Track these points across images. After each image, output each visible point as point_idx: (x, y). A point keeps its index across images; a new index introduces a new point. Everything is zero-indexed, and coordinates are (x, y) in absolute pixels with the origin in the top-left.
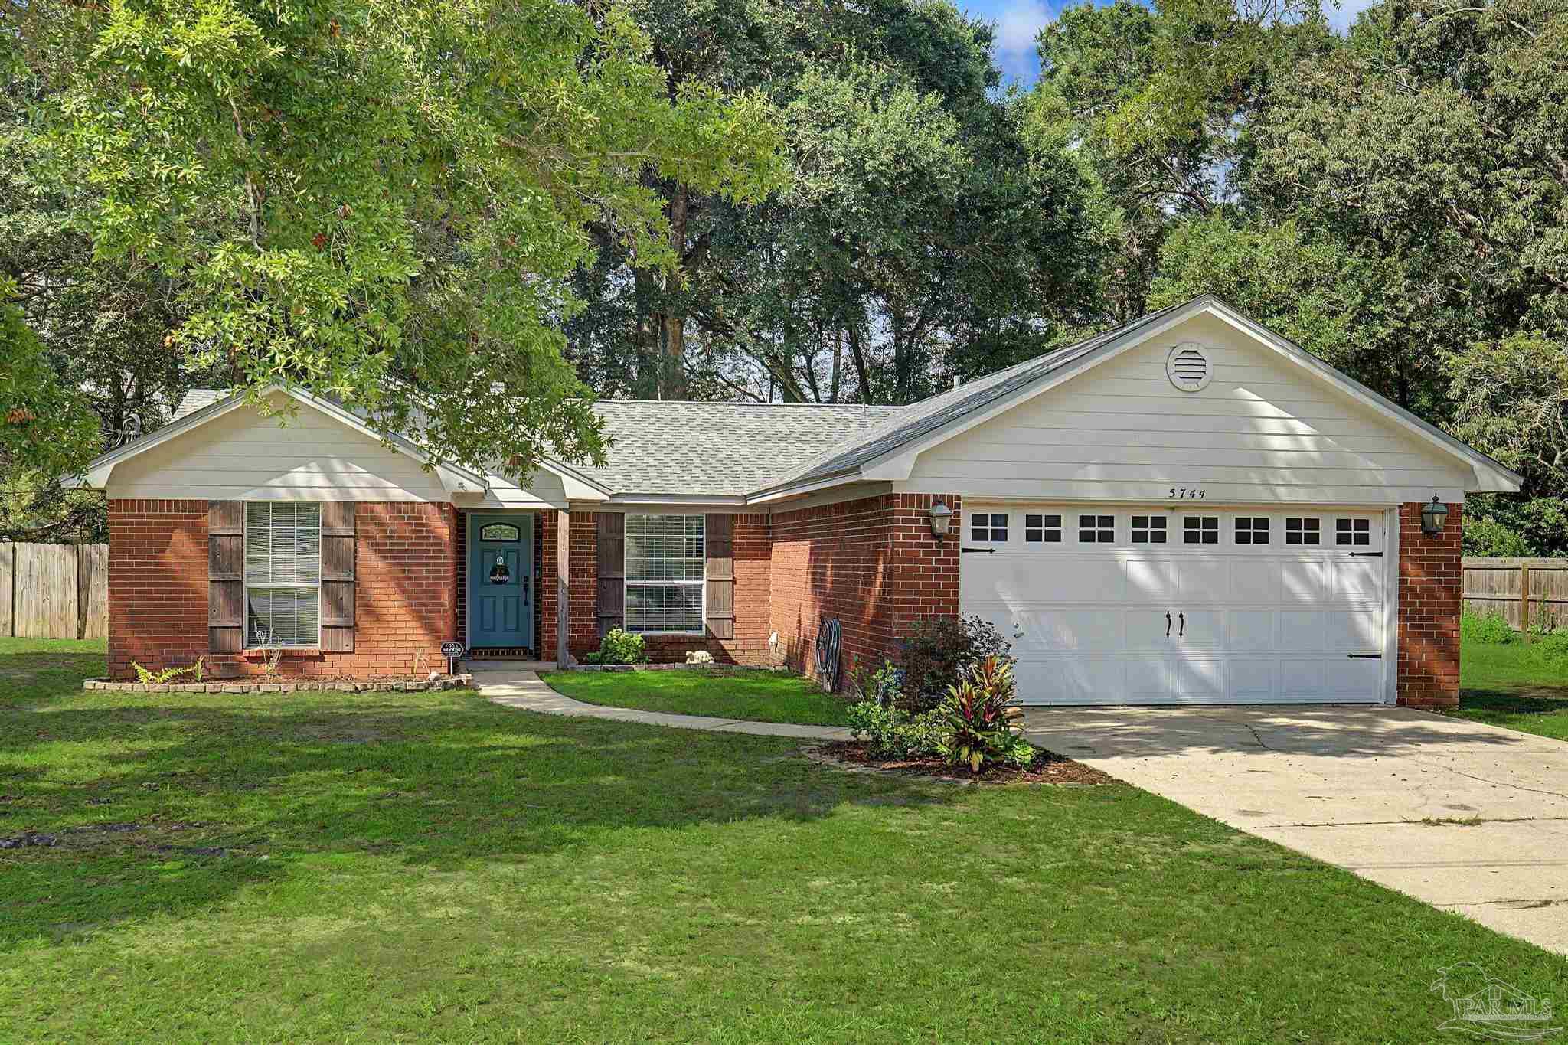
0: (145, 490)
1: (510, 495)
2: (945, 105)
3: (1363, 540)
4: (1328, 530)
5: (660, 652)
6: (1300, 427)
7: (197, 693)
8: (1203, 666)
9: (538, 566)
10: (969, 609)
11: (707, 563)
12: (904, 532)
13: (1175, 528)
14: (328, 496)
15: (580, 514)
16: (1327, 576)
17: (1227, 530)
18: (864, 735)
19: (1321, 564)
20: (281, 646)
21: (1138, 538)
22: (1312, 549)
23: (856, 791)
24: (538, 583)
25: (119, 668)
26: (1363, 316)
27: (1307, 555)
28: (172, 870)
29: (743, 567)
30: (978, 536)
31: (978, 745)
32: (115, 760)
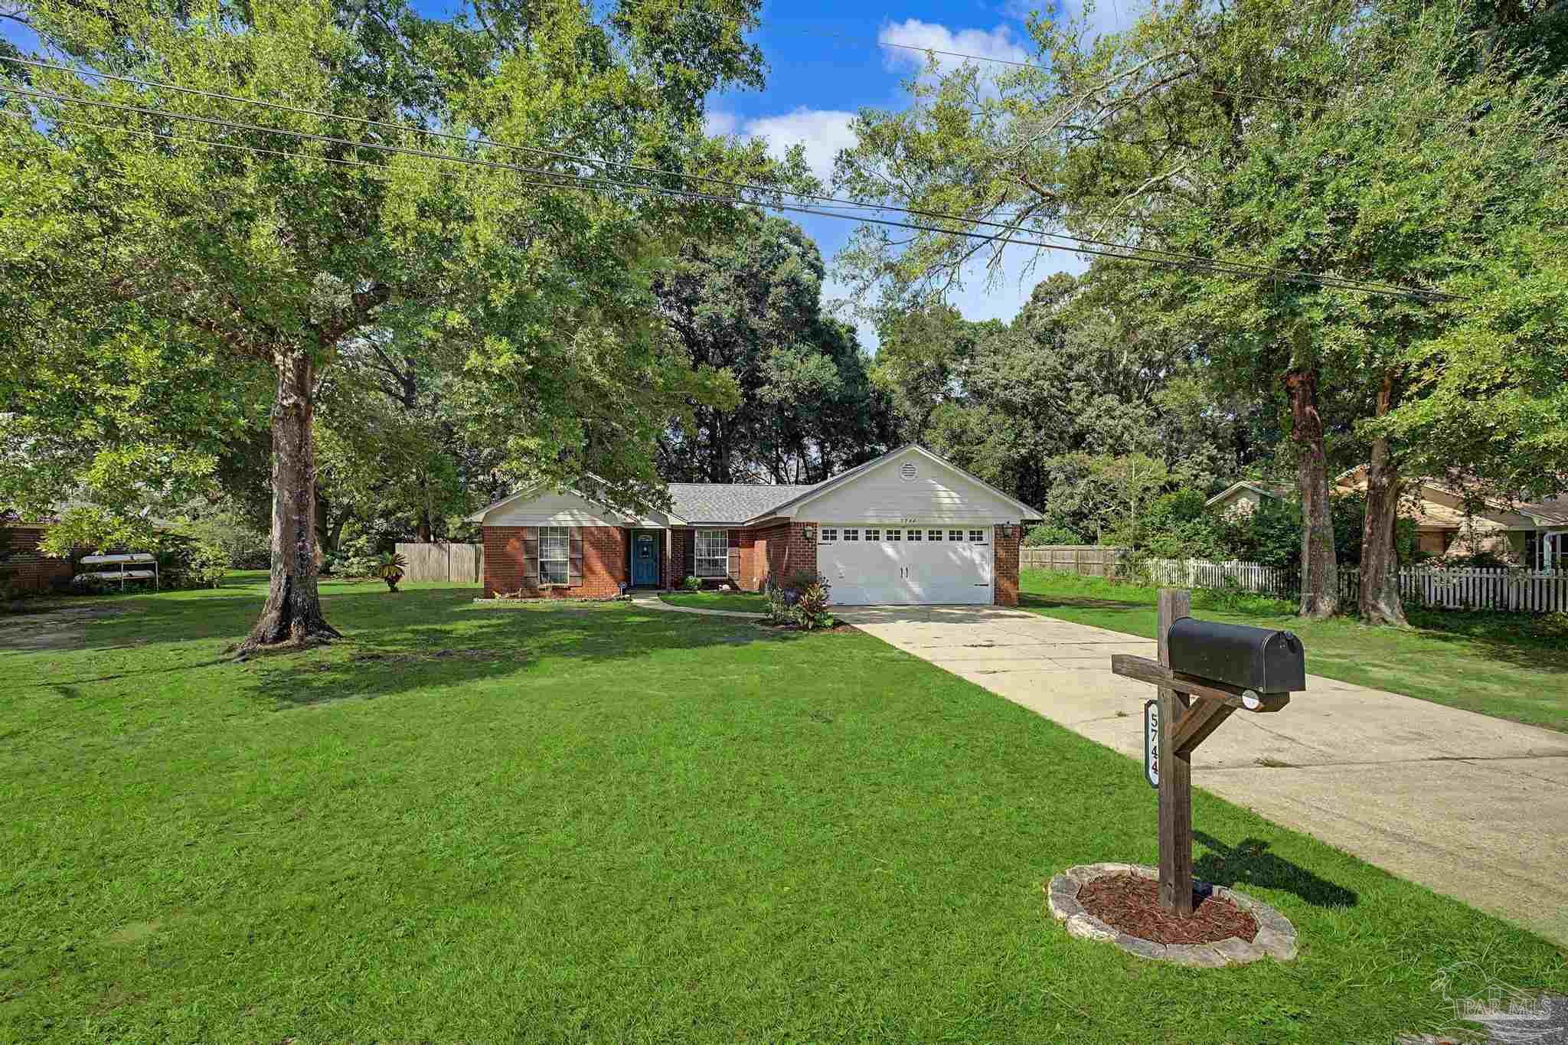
0: (499, 522)
1: (648, 523)
2: (833, 360)
3: (980, 539)
4: (966, 535)
5: (709, 585)
6: (953, 494)
7: (516, 603)
8: (917, 589)
9: (660, 552)
10: (821, 567)
11: (729, 550)
12: (795, 535)
13: (904, 535)
14: (572, 524)
15: (675, 530)
16: (967, 554)
17: (925, 535)
18: (771, 616)
19: (964, 549)
20: (553, 584)
21: (889, 539)
22: (960, 543)
23: (763, 636)
24: (661, 559)
25: (488, 594)
26: (1014, 445)
27: (959, 545)
28: (495, 664)
29: (743, 552)
30: (825, 538)
31: (812, 619)
32: (481, 627)
